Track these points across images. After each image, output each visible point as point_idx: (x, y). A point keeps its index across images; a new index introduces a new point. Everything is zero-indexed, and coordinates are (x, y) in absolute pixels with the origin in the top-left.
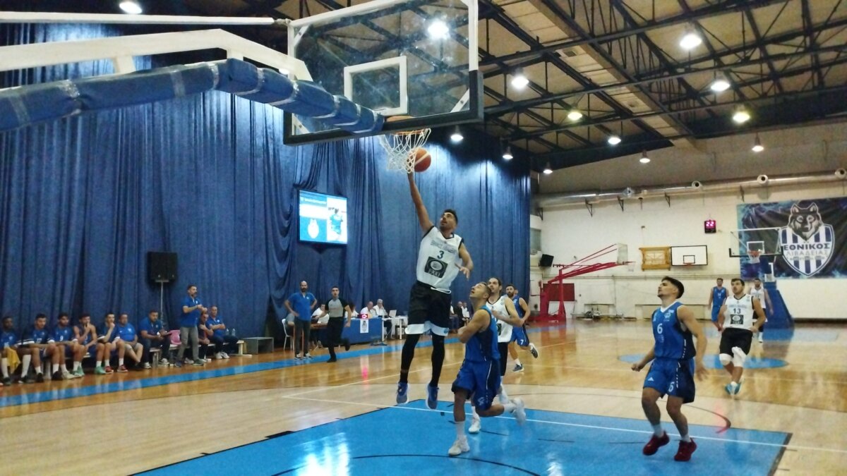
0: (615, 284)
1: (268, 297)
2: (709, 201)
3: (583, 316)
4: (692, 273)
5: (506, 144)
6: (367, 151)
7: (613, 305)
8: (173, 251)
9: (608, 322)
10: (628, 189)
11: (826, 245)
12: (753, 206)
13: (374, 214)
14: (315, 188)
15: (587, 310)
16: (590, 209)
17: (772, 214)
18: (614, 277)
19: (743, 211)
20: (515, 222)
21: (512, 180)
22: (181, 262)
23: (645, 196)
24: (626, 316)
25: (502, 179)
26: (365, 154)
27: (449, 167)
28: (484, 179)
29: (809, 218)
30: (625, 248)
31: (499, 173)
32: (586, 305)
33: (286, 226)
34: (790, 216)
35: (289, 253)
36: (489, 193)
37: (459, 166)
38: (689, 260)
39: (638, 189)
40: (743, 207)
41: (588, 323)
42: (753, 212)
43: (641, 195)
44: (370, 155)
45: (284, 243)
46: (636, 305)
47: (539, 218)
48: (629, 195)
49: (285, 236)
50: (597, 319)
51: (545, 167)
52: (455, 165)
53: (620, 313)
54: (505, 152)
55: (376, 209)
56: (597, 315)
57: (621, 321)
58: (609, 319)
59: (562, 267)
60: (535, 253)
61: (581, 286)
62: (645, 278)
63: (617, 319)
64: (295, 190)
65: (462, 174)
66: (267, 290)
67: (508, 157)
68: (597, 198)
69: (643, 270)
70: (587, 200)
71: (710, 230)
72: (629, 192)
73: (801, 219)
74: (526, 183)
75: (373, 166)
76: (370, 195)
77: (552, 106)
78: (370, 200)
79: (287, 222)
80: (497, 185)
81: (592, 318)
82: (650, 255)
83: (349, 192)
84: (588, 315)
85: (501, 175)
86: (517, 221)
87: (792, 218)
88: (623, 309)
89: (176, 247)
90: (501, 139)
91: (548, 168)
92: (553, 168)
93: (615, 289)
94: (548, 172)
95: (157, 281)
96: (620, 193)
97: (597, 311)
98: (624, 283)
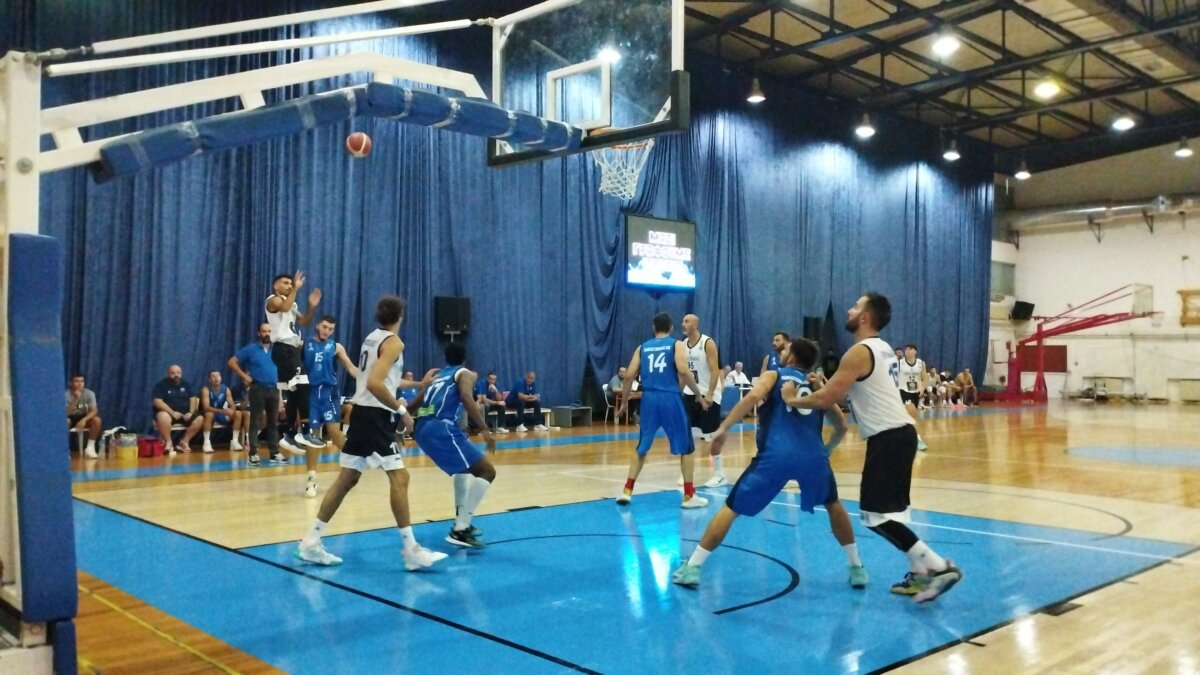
0: (1134, 346)
1: (584, 355)
3: (1079, 394)
5: (949, 136)
6: (726, 158)
7: (1130, 380)
8: (465, 296)
9: (1122, 404)
10: (1161, 198)
13: (736, 245)
14: (650, 212)
15: (1087, 385)
16: (1097, 232)
18: (1132, 336)
20: (965, 254)
21: (961, 193)
22: (475, 309)
23: (1187, 208)
24: (1152, 395)
25: (943, 190)
26: (723, 163)
27: (856, 175)
28: (912, 191)
30: (1149, 291)
31: (940, 180)
32: (1085, 378)
33: (610, 263)
35: (613, 299)
36: (921, 210)
37: (870, 172)
39: (1176, 198)
41: (1088, 405)
43: (1182, 208)
44: (730, 164)
45: (606, 285)
46: (1170, 380)
47: (1010, 247)
48: (1162, 208)
49: (607, 277)
50: (1103, 400)
51: (1019, 169)
52: (866, 173)
53: (1140, 392)
54: (948, 148)
55: (739, 239)
56: (1103, 394)
57: (1141, 404)
58: (1123, 400)
59: (1042, 320)
60: (999, 299)
61: (1077, 347)
62: (1186, 338)
63: (1135, 401)
64: (623, 216)
65: (875, 185)
66: (583, 346)
67: (952, 156)
68: (1108, 214)
69: (1183, 324)
70: (1091, 219)
72: (1163, 203)
74: (987, 194)
75: (736, 179)
76: (731, 220)
77: (1023, 75)
78: (731, 226)
79: (611, 258)
80: (936, 198)
81: (1095, 398)
82: (1195, 302)
83: (699, 216)
84: (1087, 394)
85: (944, 184)
86: (969, 250)
88: (1145, 385)
89: (469, 292)
90: (942, 129)
91: (1023, 170)
92: (1032, 170)
93: (1134, 356)
94: (1023, 175)
95: (446, 332)
96: (1147, 206)
97: (1102, 388)
98: (1150, 345)
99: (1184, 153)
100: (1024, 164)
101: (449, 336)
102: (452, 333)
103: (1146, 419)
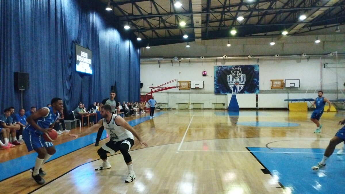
0: (168, 95)
2: (204, 64)
4: (197, 91)
6: (96, 28)
7: (167, 104)
9: (165, 110)
10: (176, 57)
11: (243, 82)
12: (220, 67)
14: (80, 43)
16: (159, 65)
17: (226, 70)
18: (168, 93)
19: (216, 68)
23: (182, 60)
24: (172, 108)
25: (133, 49)
26: (95, 30)
28: (129, 48)
29: (238, 72)
33: (70, 62)
34: (232, 71)
35: (72, 77)
37: (122, 41)
38: (197, 86)
39: (179, 58)
40: (216, 67)
42: (219, 69)
43: (180, 60)
46: (177, 104)
49: (70, 68)
50: (161, 109)
53: (170, 107)
54: (138, 37)
56: (162, 108)
57: (170, 110)
59: (152, 88)
62: (180, 93)
63: (169, 109)
65: (123, 45)
66: (63, 96)
67: (139, 39)
69: (180, 90)
70: (159, 61)
71: (205, 75)
72: (176, 59)
73: (235, 72)
74: (139, 51)
75: (98, 36)
79: (70, 60)
80: (132, 51)
82: (183, 84)
84: (158, 108)
85: (133, 47)
87: (232, 72)
88: (171, 105)
92: (150, 46)
93: (168, 98)
94: (148, 47)
95: (20, 90)
96: (172, 59)
97: (161, 106)
98: (172, 95)
99: (188, 46)
100: (148, 44)
101: (21, 91)
102: (22, 90)
103: (171, 114)
